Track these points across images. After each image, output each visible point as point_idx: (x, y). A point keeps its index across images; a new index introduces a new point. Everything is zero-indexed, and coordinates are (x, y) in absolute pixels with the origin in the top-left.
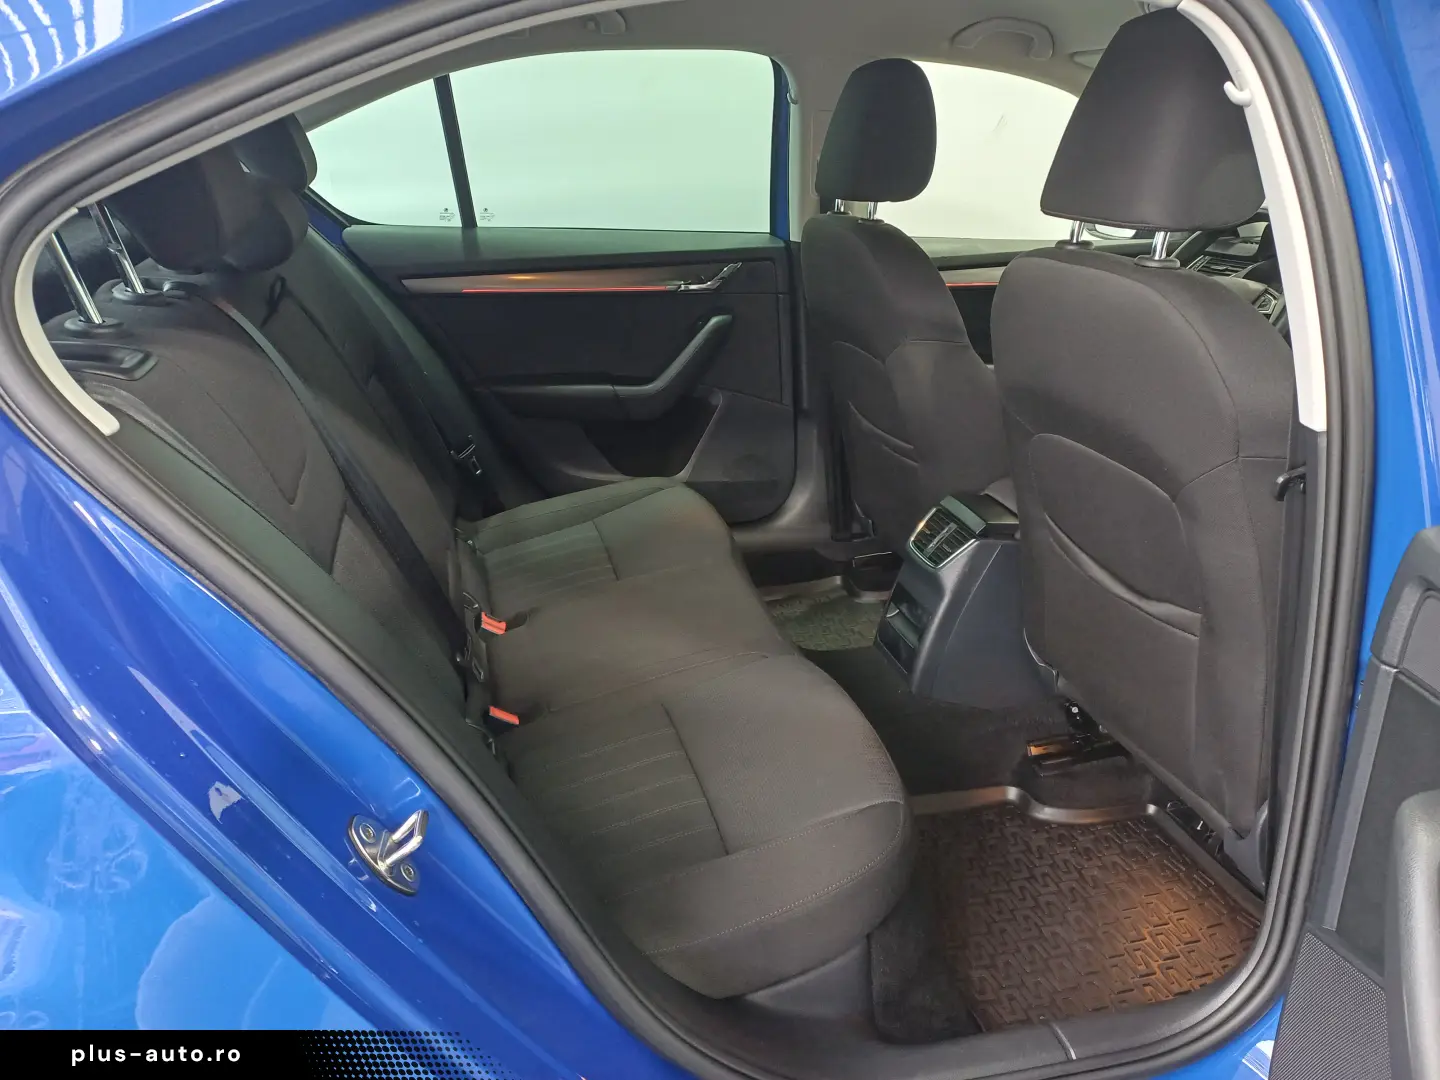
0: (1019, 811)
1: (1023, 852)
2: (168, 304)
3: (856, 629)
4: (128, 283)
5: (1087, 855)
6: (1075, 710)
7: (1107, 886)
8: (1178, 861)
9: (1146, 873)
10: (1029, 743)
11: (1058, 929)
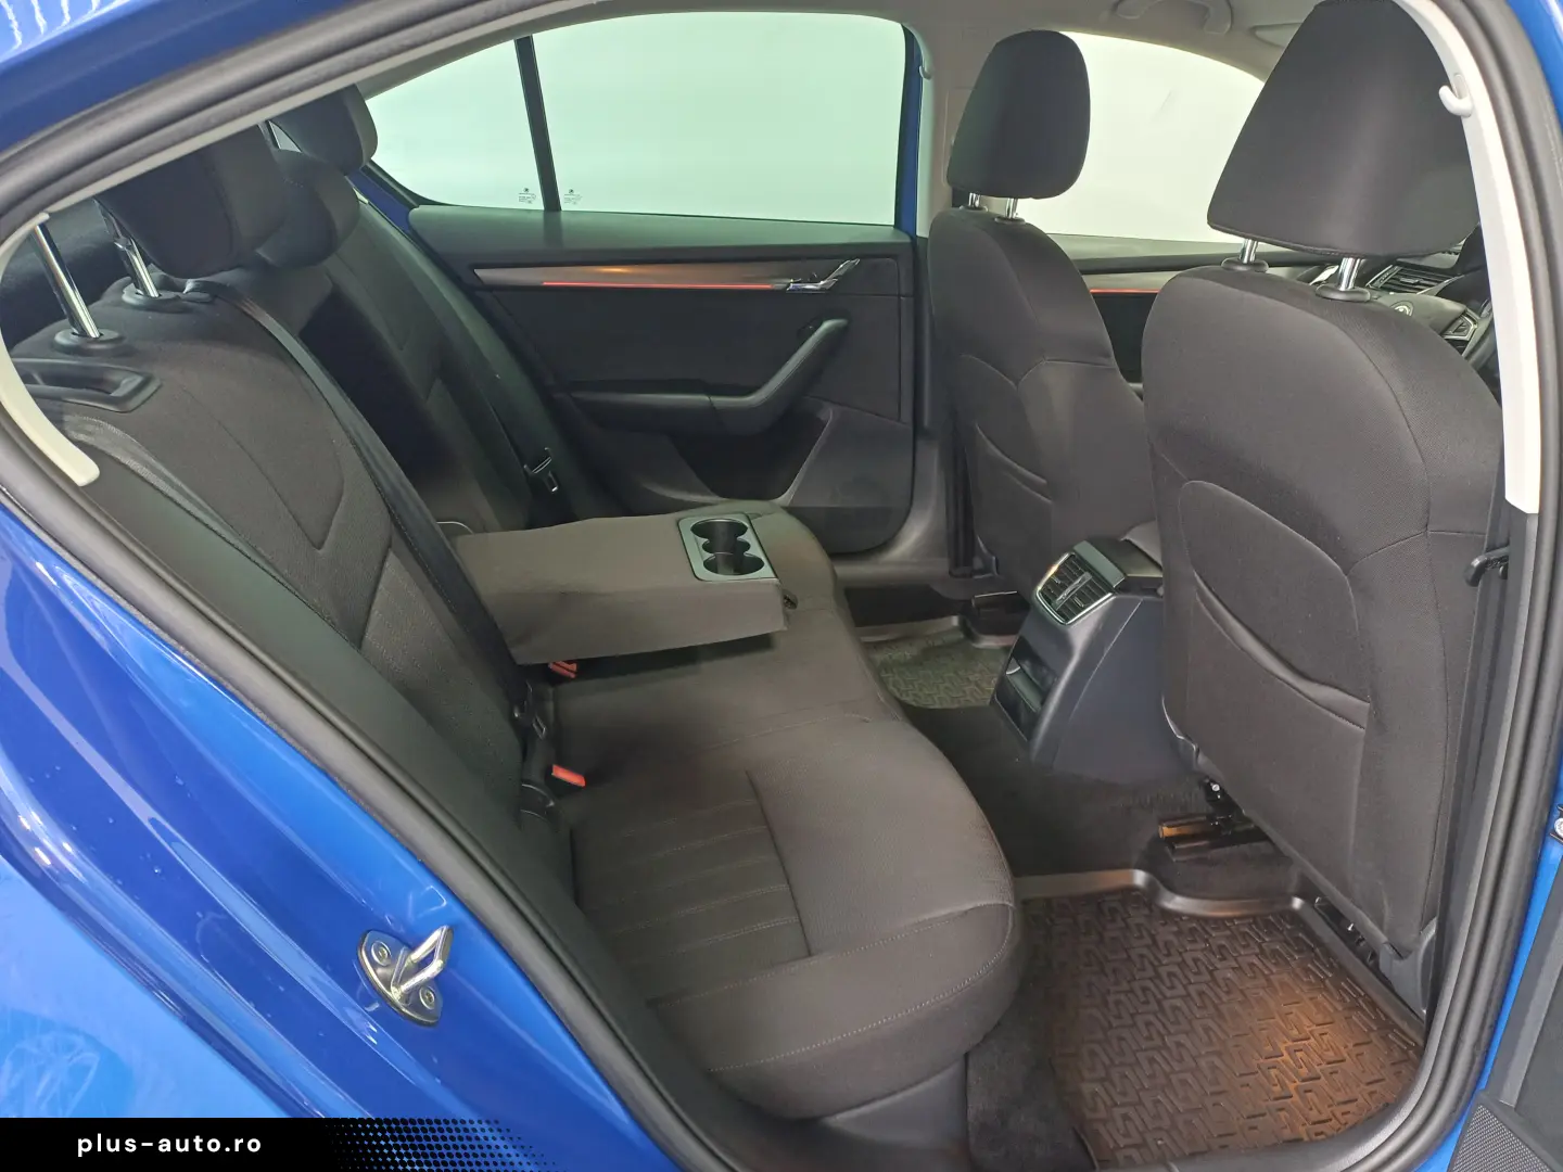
0: (1147, 898)
1: (1148, 947)
2: (186, 310)
3: (971, 678)
4: (138, 283)
5: (1222, 954)
6: (1216, 788)
7: (1242, 991)
8: (1324, 965)
9: (1286, 978)
10: (1162, 821)
11: (1182, 1038)
